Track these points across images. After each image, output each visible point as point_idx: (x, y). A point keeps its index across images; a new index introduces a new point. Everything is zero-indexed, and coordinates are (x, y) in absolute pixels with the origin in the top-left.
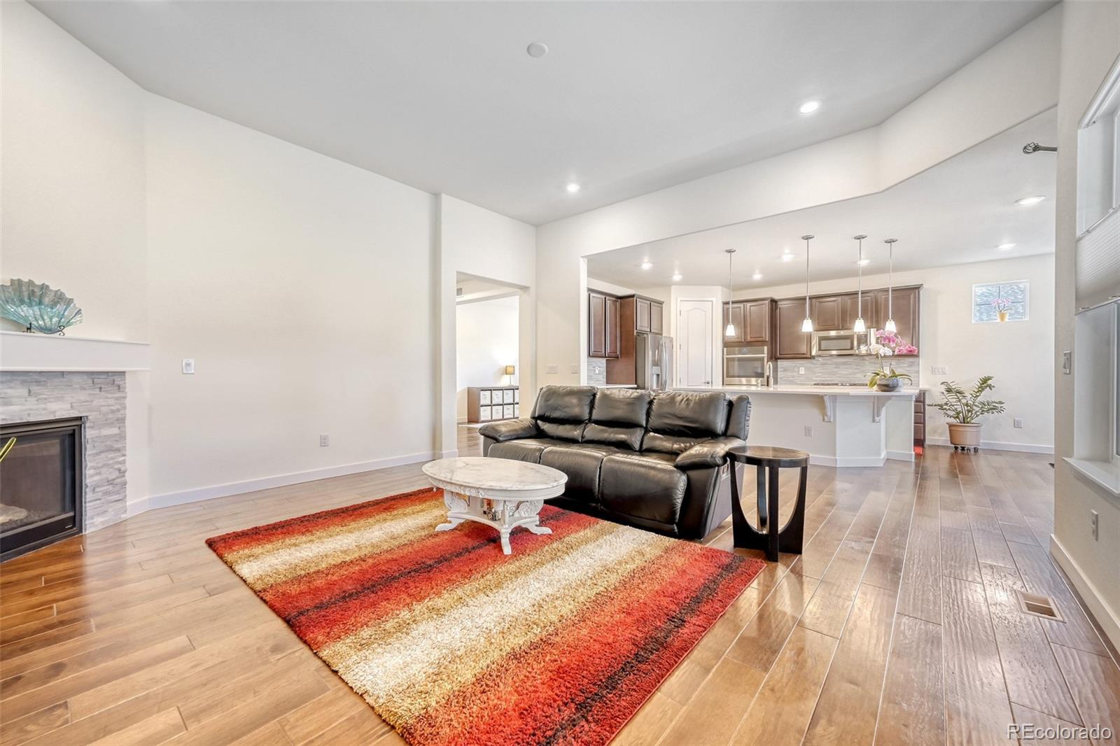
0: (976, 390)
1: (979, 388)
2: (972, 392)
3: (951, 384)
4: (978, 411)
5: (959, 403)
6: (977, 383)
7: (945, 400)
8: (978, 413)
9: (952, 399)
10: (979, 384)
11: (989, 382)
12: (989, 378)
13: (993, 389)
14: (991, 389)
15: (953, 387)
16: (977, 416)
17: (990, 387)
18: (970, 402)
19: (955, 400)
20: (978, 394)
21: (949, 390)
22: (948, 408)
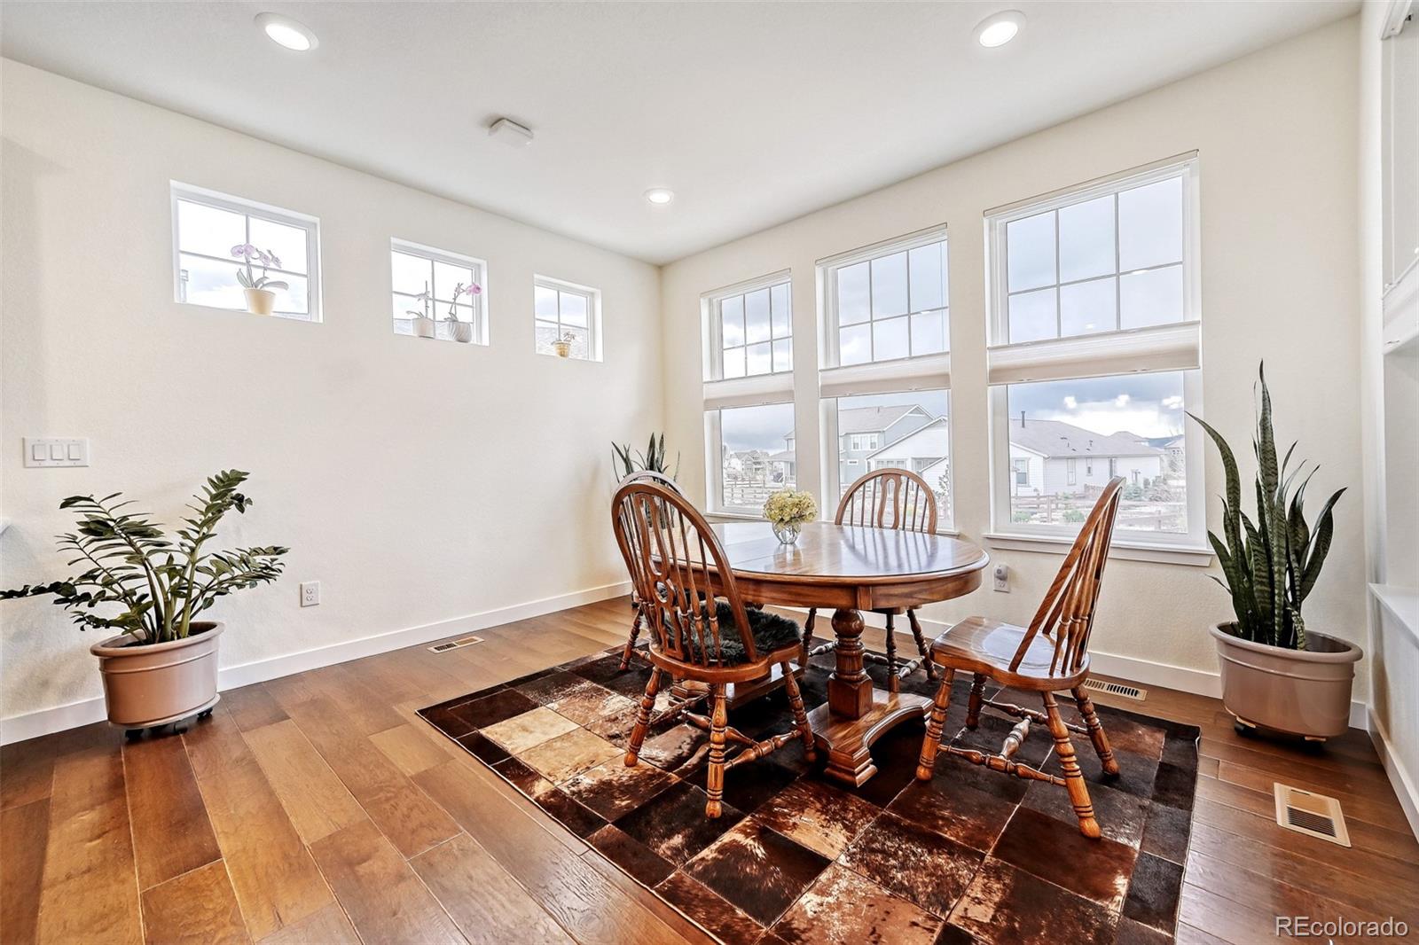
0: (199, 518)
1: (209, 508)
2: (186, 526)
3: (106, 505)
4: (208, 589)
5: (141, 570)
6: (201, 494)
7: (87, 566)
8: (209, 594)
9: (112, 560)
10: (208, 499)
11: (239, 489)
12: (238, 477)
13: (247, 507)
14: (242, 510)
15: (115, 515)
16: (209, 603)
17: (240, 501)
18: (181, 559)
19: (121, 561)
20: (205, 530)
21: (98, 529)
22: (93, 590)
